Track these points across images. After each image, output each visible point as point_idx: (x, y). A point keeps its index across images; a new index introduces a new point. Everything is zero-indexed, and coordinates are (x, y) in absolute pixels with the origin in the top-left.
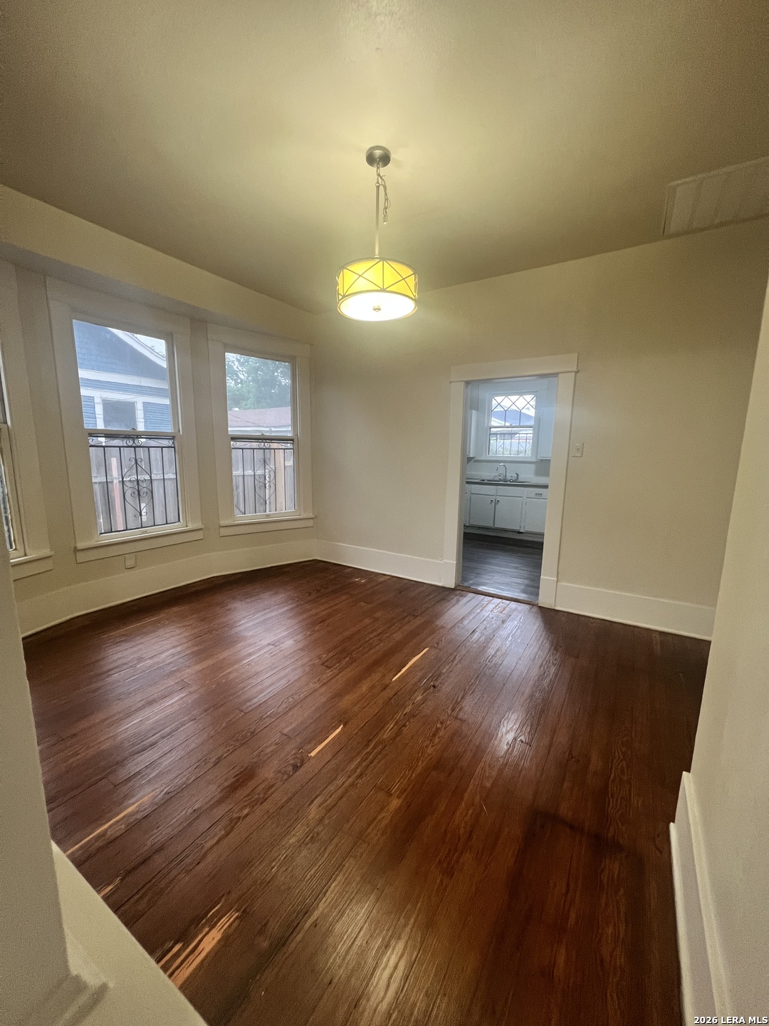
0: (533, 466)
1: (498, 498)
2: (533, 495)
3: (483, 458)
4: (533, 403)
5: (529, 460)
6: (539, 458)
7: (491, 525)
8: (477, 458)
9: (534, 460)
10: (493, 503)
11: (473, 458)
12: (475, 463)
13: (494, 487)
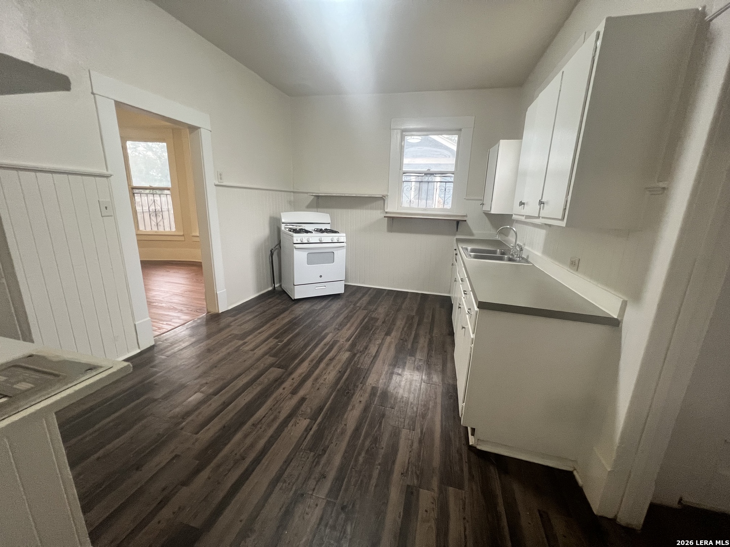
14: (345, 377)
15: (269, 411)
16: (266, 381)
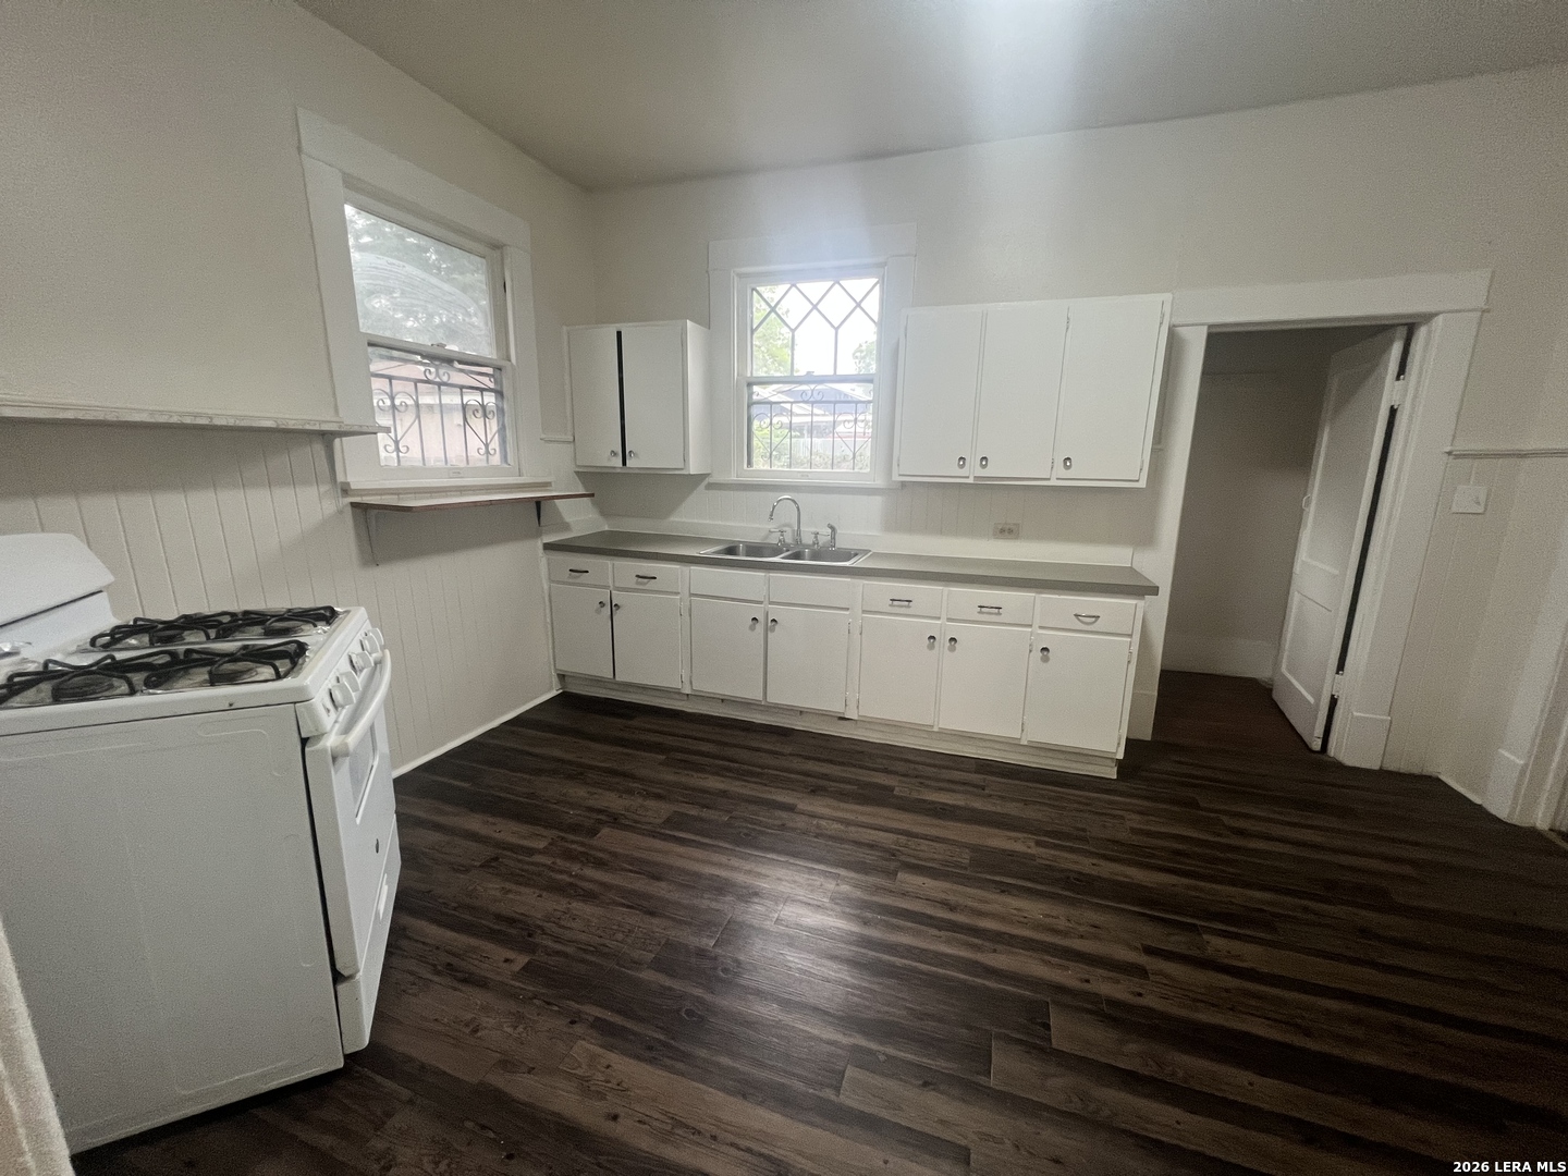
0: (877, 502)
1: (775, 612)
2: (885, 605)
3: (733, 478)
4: (873, 304)
5: (869, 483)
6: (896, 478)
7: (757, 695)
8: (717, 478)
9: (880, 483)
10: (760, 628)
11: (702, 477)
12: (711, 493)
13: (761, 574)
14: (1029, 885)
15: (1241, 1012)
16: (1132, 1047)
